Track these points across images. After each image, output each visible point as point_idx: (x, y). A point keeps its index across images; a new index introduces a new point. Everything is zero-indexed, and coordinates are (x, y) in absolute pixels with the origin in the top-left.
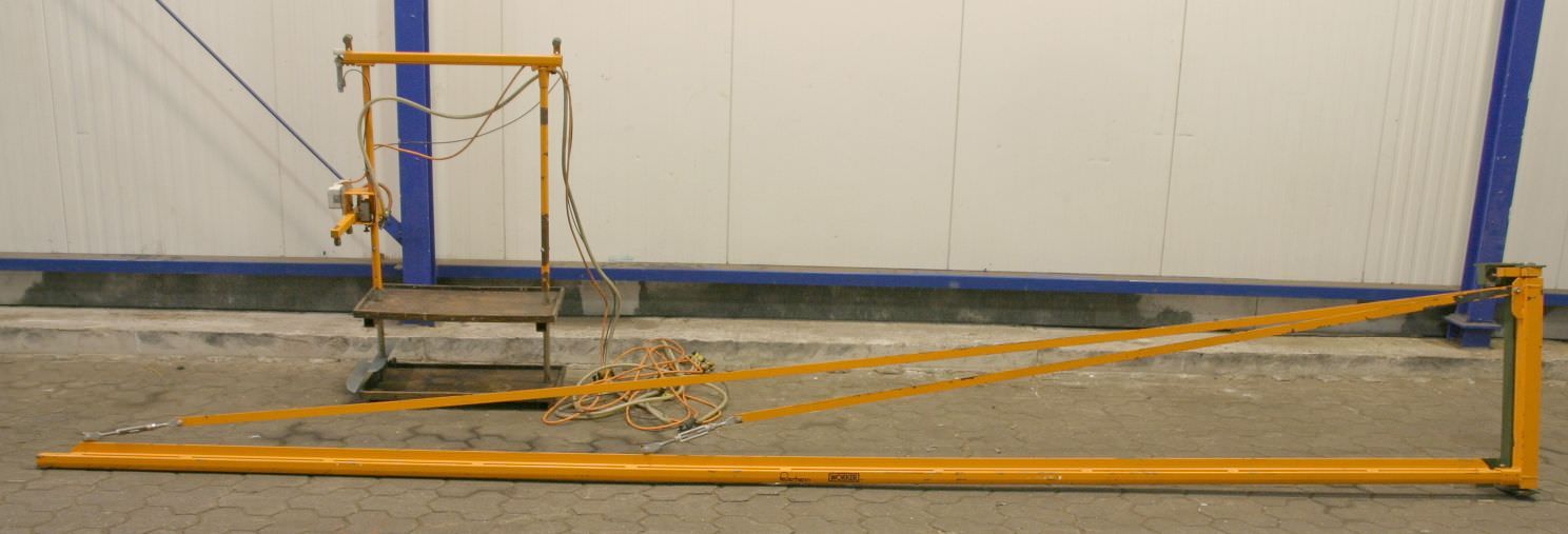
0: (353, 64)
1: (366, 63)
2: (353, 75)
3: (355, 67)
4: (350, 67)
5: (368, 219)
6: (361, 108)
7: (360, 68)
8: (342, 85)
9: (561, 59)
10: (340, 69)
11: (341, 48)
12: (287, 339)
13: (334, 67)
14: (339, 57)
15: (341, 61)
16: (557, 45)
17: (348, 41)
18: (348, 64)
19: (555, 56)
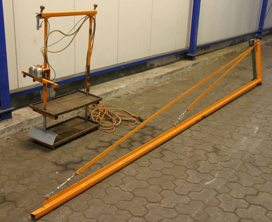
0: (42, 18)
1: (47, 17)
7: (45, 20)
8: (38, 27)
11: (40, 11)
16: (96, 6)
17: (42, 8)
19: (94, 11)
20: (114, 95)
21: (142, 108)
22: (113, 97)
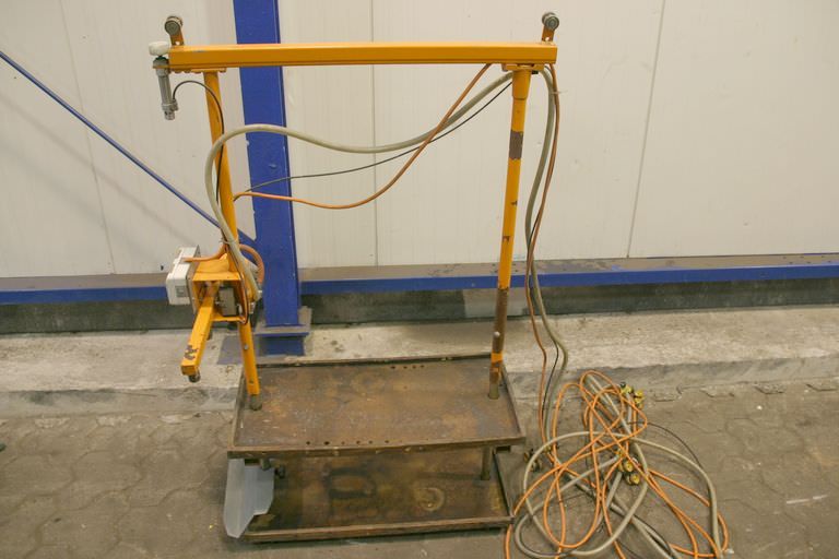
0: (187, 70)
1: (209, 66)
2: (191, 92)
3: (192, 76)
4: (183, 76)
5: (234, 313)
6: (208, 146)
7: (200, 78)
8: (171, 108)
9: (554, 51)
10: (164, 80)
11: (163, 42)
12: (131, 394)
13: (153, 77)
14: (160, 58)
15: (165, 65)
16: (550, 25)
17: (174, 29)
18: (178, 71)
19: (544, 45)
20: (750, 375)
21: (809, 496)
22: (747, 383)
